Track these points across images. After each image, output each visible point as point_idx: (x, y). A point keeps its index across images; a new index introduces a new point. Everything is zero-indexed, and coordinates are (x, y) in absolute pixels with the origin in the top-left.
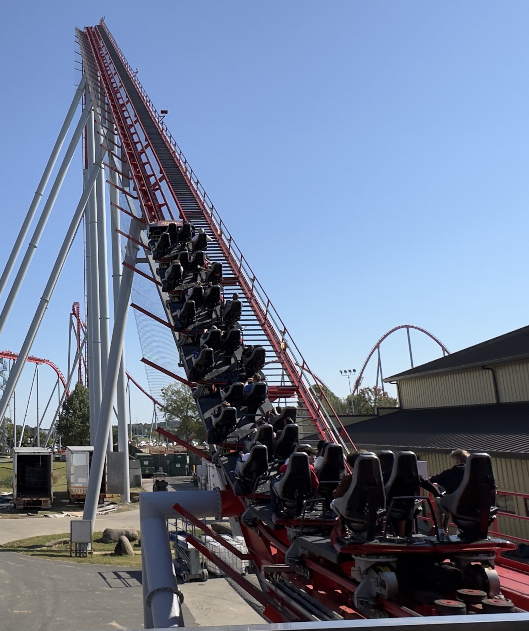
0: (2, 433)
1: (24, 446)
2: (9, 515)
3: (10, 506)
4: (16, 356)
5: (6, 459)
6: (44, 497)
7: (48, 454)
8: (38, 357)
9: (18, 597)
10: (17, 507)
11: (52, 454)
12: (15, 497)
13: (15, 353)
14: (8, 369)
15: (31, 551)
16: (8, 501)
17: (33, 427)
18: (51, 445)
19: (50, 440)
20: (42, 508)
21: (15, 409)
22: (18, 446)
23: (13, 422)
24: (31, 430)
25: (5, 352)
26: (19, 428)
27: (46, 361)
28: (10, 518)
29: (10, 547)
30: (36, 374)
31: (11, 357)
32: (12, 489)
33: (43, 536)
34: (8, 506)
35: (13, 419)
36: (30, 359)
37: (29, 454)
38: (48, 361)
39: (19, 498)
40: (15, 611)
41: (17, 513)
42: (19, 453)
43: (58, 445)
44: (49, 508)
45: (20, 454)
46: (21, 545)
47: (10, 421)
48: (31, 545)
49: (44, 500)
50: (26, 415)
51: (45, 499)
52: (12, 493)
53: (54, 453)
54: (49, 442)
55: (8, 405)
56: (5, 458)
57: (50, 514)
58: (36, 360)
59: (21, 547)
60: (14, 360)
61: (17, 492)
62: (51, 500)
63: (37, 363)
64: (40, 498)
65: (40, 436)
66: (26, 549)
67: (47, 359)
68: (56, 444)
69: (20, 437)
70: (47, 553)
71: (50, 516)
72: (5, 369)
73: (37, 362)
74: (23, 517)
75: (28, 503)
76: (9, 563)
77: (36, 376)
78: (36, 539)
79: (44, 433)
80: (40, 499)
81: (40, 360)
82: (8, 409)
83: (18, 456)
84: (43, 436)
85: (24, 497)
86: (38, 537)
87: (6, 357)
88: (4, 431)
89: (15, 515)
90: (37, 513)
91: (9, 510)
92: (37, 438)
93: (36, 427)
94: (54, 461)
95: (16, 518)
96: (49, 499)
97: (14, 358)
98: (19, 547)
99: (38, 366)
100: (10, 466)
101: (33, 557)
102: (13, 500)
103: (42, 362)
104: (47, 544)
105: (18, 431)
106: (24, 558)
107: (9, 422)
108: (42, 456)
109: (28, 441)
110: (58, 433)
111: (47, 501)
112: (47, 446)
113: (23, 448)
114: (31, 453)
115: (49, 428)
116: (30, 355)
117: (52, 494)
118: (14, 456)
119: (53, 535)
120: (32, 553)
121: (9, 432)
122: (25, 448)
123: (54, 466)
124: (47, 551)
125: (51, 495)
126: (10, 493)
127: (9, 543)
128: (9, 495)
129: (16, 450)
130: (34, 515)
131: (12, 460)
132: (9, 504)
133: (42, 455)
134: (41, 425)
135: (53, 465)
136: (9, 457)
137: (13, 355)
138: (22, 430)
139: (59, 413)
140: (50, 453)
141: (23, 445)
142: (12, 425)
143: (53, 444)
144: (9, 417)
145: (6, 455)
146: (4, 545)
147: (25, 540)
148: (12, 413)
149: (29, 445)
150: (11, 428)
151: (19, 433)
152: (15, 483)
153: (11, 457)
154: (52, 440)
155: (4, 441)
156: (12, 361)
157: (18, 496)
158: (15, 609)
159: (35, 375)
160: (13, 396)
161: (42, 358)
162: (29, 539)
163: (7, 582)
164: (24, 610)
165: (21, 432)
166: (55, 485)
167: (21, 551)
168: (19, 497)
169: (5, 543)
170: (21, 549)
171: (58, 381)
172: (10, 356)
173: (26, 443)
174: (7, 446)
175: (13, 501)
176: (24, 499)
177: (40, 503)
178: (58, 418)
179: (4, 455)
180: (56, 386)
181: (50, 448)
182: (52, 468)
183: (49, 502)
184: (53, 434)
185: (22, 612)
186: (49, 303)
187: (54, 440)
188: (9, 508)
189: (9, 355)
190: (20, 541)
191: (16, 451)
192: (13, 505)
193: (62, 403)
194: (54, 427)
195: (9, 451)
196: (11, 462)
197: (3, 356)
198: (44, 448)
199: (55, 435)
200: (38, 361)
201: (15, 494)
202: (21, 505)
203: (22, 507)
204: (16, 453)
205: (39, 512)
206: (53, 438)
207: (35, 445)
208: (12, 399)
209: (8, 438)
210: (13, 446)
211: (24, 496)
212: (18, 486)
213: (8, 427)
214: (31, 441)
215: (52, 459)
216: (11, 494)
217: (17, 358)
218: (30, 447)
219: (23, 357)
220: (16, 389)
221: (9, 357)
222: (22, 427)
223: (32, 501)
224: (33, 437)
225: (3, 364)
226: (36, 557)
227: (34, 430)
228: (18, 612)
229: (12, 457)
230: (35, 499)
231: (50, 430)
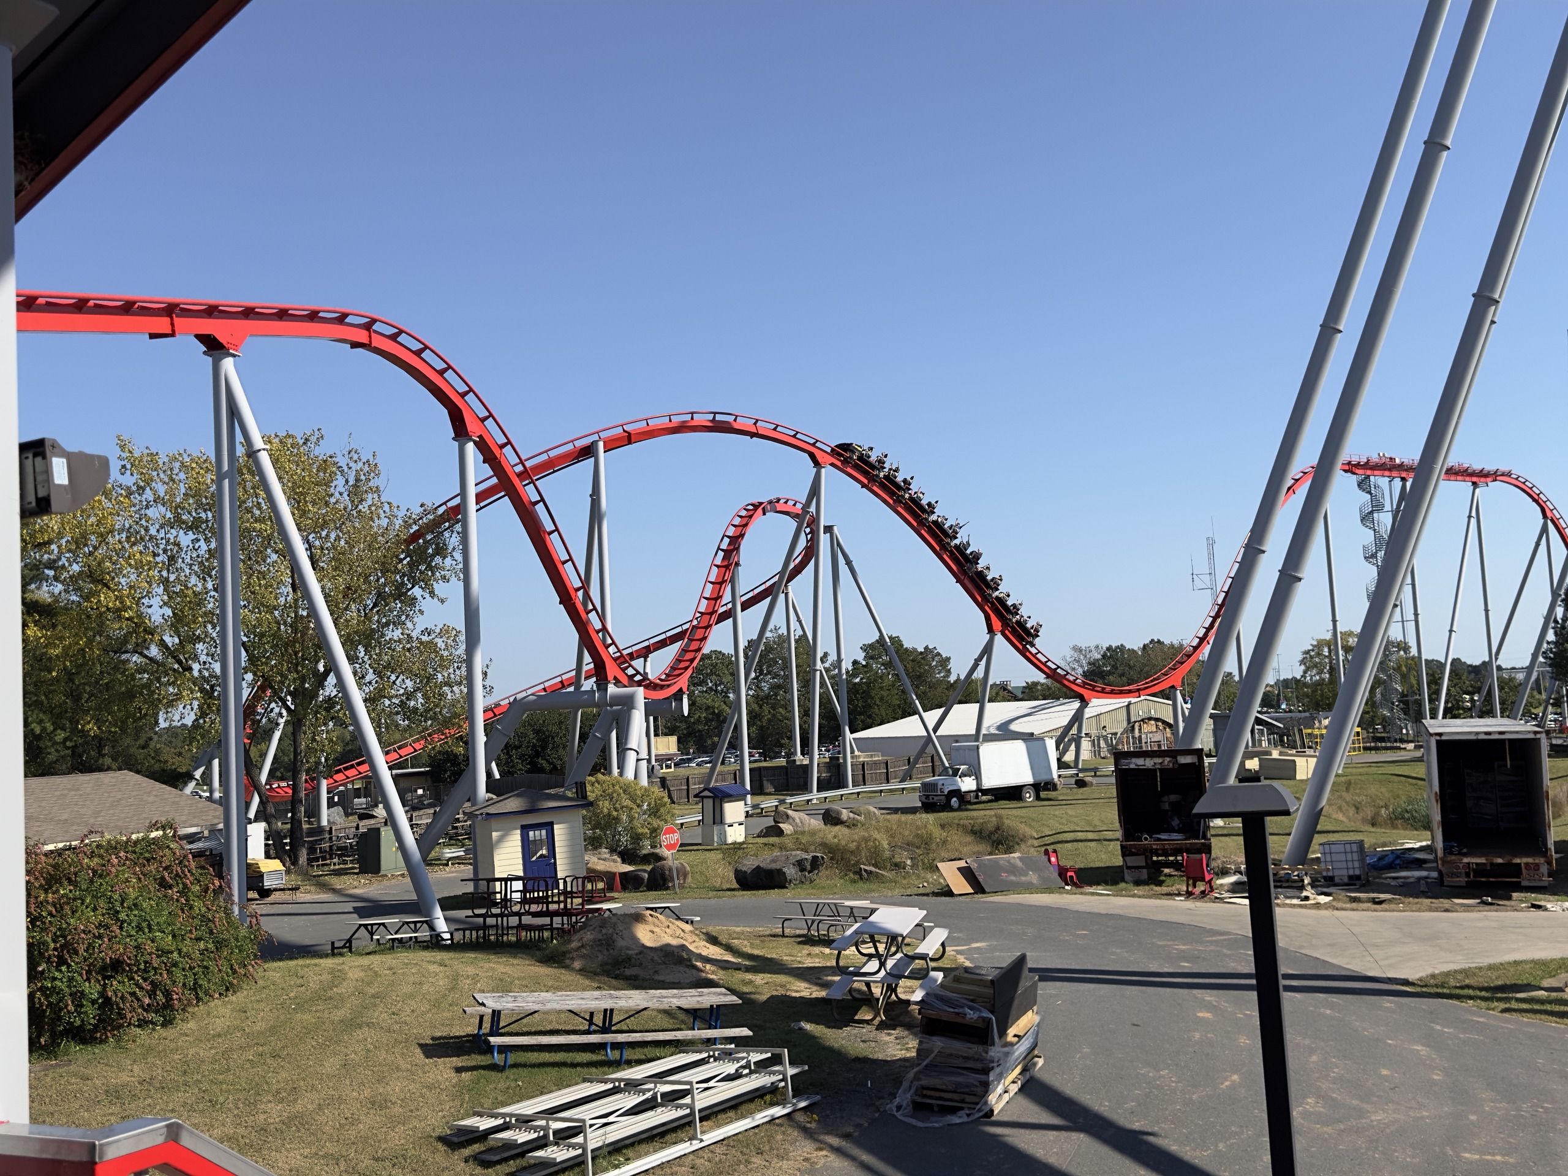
0: (1384, 682)
1: (1455, 717)
2: (1427, 901)
3: (1426, 878)
4: (1410, 469)
5: (1403, 753)
6: (1527, 856)
7: (1532, 736)
8: (1477, 467)
9: (1473, 1118)
10: (1447, 880)
11: (1543, 736)
12: (1440, 853)
13: (1406, 462)
14: (1388, 507)
15: (1499, 1000)
16: (1419, 864)
17: (1477, 662)
18: (1533, 711)
19: (1531, 696)
20: (1524, 883)
21: (1416, 614)
22: (1434, 716)
23: (1414, 652)
24: (1469, 673)
25: (1375, 458)
26: (1435, 668)
27: (1503, 475)
28: (1431, 910)
29: (1437, 986)
30: (1474, 513)
31: (1395, 474)
32: (1429, 833)
33: (1533, 961)
34: (1419, 879)
35: (1412, 643)
36: (1454, 473)
37: (1473, 737)
38: (1509, 474)
39: (1453, 857)
40: (1467, 1155)
41: (1449, 896)
42: (1440, 734)
43: (1559, 711)
44: (1546, 884)
45: (1444, 738)
46: (1467, 982)
47: (1406, 649)
48: (1500, 983)
49: (1527, 864)
50: (1451, 631)
51: (1530, 860)
52: (1429, 843)
53: (1548, 733)
54: (1529, 704)
55: (1395, 606)
56: (1399, 748)
57: (1549, 901)
58: (1473, 474)
59: (1468, 987)
60: (1403, 479)
61: (1445, 840)
62: (1549, 863)
63: (1474, 484)
64: (1516, 857)
65: (1501, 689)
66: (1483, 994)
67: (1504, 468)
68: (1550, 708)
69: (1438, 692)
70: (1548, 1007)
71: (1549, 906)
72: (1377, 507)
73: (1474, 479)
74: (1467, 908)
75: (1479, 870)
76: (1438, 1027)
77: (1473, 521)
78: (1512, 970)
79: (1511, 679)
80: (1517, 861)
81: (1483, 475)
82: (1397, 616)
83: (1437, 741)
84: (1510, 686)
85: (1465, 855)
86: (1516, 963)
87: (1376, 472)
88: (1389, 676)
89: (1445, 903)
90: (1509, 898)
91: (1423, 888)
92: (1490, 693)
93: (1484, 663)
94: (1550, 756)
95: (1447, 910)
96: (1542, 860)
97: (1404, 475)
98: (1462, 988)
99: (1477, 490)
100: (1419, 770)
101: (1507, 1015)
102: (1436, 860)
103: (1489, 479)
104: (1546, 983)
105: (1433, 675)
106: (1481, 1016)
107: (1402, 653)
108: (1512, 741)
109: (1464, 701)
110: (1555, 677)
111: (1537, 867)
112: (1523, 715)
113: (1448, 721)
114: (1477, 733)
115: (1527, 663)
116: (1453, 461)
117: (1551, 845)
118: (1428, 742)
119: (1562, 959)
120: (1503, 1005)
121: (1404, 678)
122: (1458, 721)
123: (1551, 768)
124: (1550, 1002)
125: (1547, 849)
126: (1424, 843)
127: (1433, 976)
128: (1421, 849)
129: (1431, 726)
130: (1501, 903)
131: (1419, 754)
132: (1424, 873)
133: (1510, 740)
134: (1500, 656)
135: (1549, 765)
136: (1411, 746)
137: (1401, 467)
138: (1443, 673)
139: (1556, 621)
140: (1535, 733)
141: (1449, 713)
142: (1413, 658)
143: (1541, 708)
144: (1400, 638)
145: (1402, 741)
146: (1420, 980)
147: (1480, 968)
148: (1412, 626)
149: (1468, 713)
150: (1409, 669)
151: (1435, 682)
152: (1437, 817)
153: (1417, 747)
154: (1537, 696)
155: (1393, 703)
156: (1398, 483)
157: (1447, 850)
158: (1466, 1150)
159: (1470, 517)
160: (1409, 580)
161: (1490, 467)
162: (1490, 967)
163: (1436, 1077)
164: (1494, 1155)
165: (1442, 678)
166: (1559, 821)
167: (1471, 998)
168: (1451, 853)
169: (1422, 974)
170: (1471, 992)
171: (1544, 530)
172: (1390, 470)
173: (1458, 708)
174: (1402, 716)
175: (1435, 865)
176: (1466, 860)
177: (1517, 870)
178: (1551, 636)
179: (1396, 741)
180: (1538, 544)
181: (1535, 719)
182: (1547, 776)
183: (1544, 869)
184: (1537, 680)
185: (1489, 1157)
186: (1501, 304)
187: (1544, 696)
188: (1423, 882)
189: (1388, 467)
190: (1466, 972)
191: (1431, 731)
192: (1435, 874)
193: (1562, 592)
194: (1541, 659)
195: (1409, 730)
196: (1420, 760)
197: (1369, 472)
198: (1515, 719)
199: (1546, 683)
200: (1477, 477)
201: (1439, 845)
202: (1457, 875)
203: (1462, 880)
204: (1431, 735)
205: (1515, 895)
206: (1540, 693)
207: (1486, 712)
208: (1408, 589)
209: (1403, 695)
210: (1418, 717)
211: (1465, 850)
212: (1445, 824)
213: (1399, 667)
214: (1472, 701)
215: (1545, 749)
216: (1428, 846)
217: (1412, 475)
218: (1472, 717)
219: (1431, 470)
220: (1415, 561)
221: (1387, 473)
222: (1442, 666)
223: (1492, 864)
224: (1478, 690)
225: (1370, 493)
226: (1515, 1016)
227: (1480, 672)
228: (1477, 1157)
229: (1421, 747)
230: (1500, 861)
231: (1529, 669)
